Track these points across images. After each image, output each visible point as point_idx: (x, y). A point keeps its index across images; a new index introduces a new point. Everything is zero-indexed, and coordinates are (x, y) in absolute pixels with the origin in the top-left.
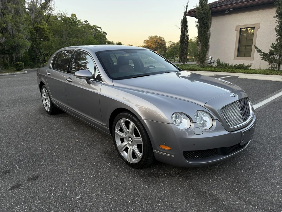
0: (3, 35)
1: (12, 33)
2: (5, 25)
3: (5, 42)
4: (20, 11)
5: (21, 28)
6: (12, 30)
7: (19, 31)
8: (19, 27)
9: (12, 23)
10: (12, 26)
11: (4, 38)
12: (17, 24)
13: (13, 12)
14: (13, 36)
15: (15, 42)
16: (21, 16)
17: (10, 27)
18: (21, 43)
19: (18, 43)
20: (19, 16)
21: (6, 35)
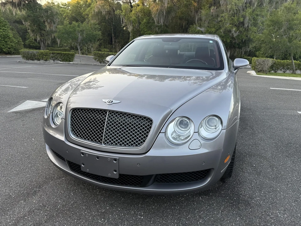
0: (238, 29)
1: (248, 26)
2: (242, 20)
3: (238, 35)
4: (265, 3)
5: (259, 22)
6: (248, 24)
7: (255, 25)
8: (257, 20)
9: (251, 17)
10: (249, 19)
11: (238, 32)
12: (255, 17)
13: (255, 6)
14: (247, 30)
15: (247, 36)
16: (263, 9)
17: (247, 21)
18: (252, 37)
19: (250, 38)
20: (261, 9)
21: (241, 29)
